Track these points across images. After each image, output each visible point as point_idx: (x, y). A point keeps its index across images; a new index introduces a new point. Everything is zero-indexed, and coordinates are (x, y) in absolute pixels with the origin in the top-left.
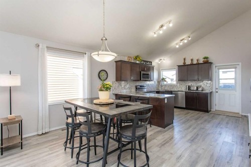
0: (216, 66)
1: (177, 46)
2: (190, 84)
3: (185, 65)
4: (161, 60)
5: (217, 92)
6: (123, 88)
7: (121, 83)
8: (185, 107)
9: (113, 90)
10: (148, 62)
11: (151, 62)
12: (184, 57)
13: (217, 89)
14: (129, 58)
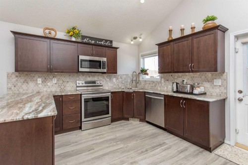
2: (180, 80)
4: (135, 38)
5: (240, 100)
6: (40, 86)
7: (34, 77)
8: (163, 126)
9: (10, 88)
10: (101, 40)
11: (111, 42)
12: (171, 27)
13: (240, 92)
14: (47, 31)
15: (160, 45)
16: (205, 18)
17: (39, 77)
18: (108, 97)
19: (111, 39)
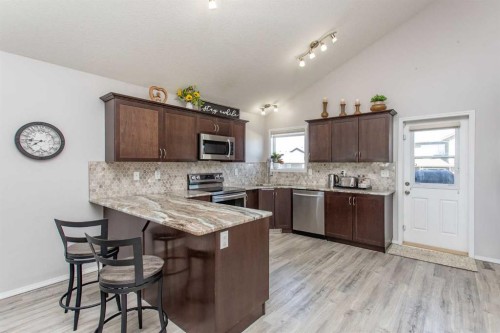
0: (405, 123)
1: (302, 64)
2: (337, 172)
3: (325, 120)
4: (267, 106)
5: (407, 193)
6: (137, 184)
7: (129, 169)
8: (323, 233)
9: (94, 191)
10: (225, 108)
11: (238, 111)
12: (325, 99)
13: (407, 184)
14: (155, 92)
15: (311, 122)
16: (373, 96)
17: (136, 170)
18: (242, 199)
19: (237, 107)
